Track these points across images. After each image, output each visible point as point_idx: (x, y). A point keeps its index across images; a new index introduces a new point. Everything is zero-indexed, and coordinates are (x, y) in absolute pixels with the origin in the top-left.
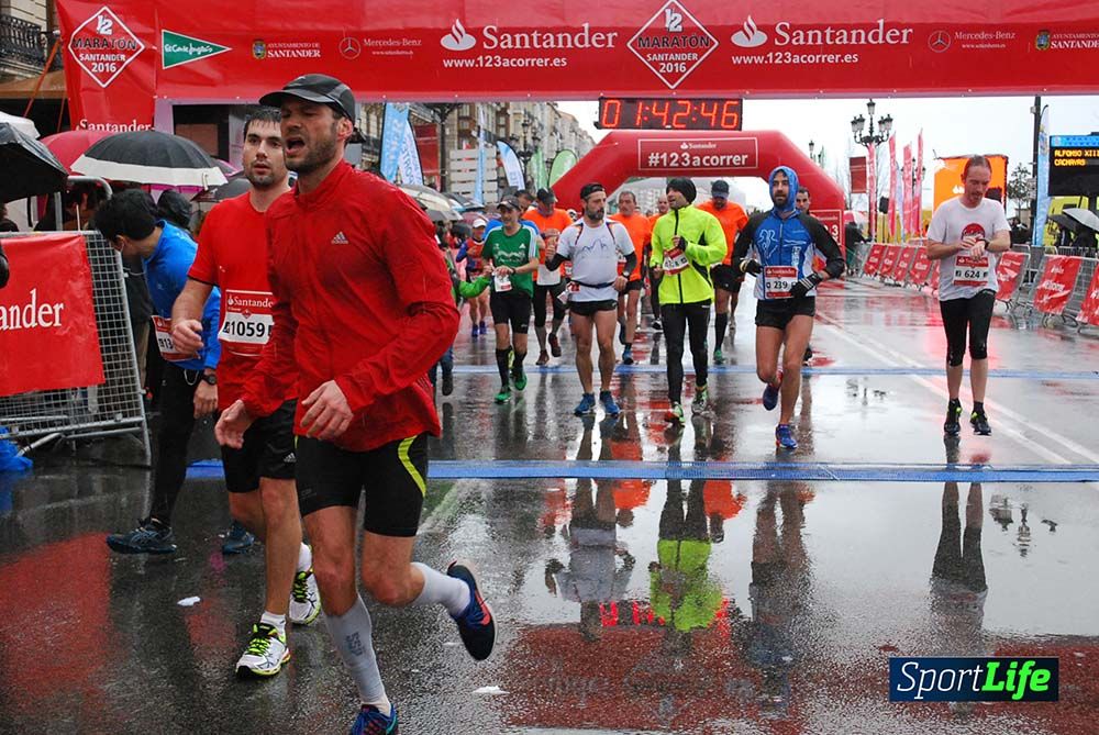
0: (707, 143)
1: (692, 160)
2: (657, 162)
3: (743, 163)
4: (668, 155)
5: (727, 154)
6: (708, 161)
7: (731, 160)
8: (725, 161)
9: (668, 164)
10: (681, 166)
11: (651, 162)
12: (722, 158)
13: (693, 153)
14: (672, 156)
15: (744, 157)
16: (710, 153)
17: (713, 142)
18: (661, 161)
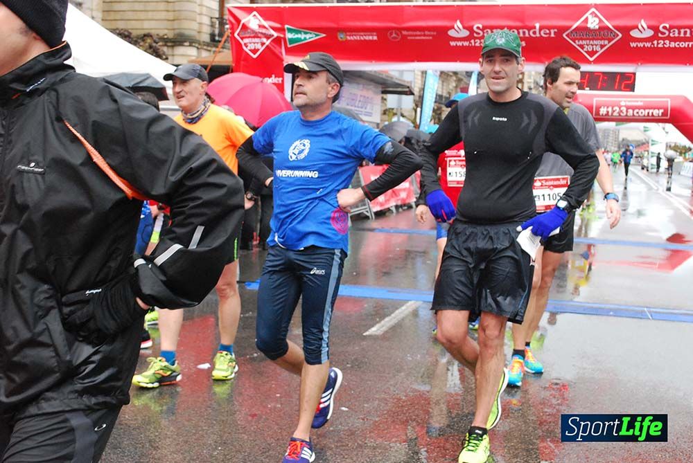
0: (637, 101)
1: (627, 111)
2: (605, 113)
3: (660, 114)
4: (612, 108)
5: (650, 109)
6: (638, 113)
7: (652, 113)
8: (648, 113)
9: (612, 114)
10: (620, 115)
11: (601, 113)
12: (647, 111)
13: (628, 108)
14: (614, 109)
15: (661, 111)
16: (639, 108)
17: (641, 101)
18: (608, 112)
